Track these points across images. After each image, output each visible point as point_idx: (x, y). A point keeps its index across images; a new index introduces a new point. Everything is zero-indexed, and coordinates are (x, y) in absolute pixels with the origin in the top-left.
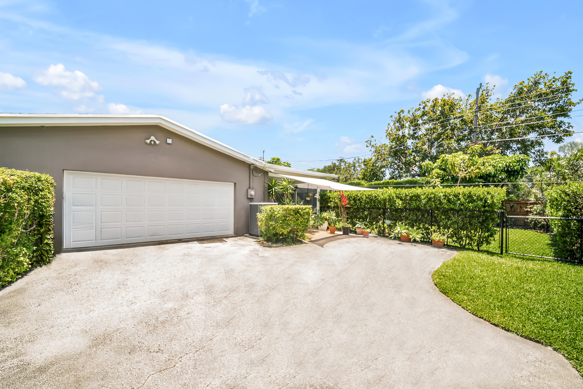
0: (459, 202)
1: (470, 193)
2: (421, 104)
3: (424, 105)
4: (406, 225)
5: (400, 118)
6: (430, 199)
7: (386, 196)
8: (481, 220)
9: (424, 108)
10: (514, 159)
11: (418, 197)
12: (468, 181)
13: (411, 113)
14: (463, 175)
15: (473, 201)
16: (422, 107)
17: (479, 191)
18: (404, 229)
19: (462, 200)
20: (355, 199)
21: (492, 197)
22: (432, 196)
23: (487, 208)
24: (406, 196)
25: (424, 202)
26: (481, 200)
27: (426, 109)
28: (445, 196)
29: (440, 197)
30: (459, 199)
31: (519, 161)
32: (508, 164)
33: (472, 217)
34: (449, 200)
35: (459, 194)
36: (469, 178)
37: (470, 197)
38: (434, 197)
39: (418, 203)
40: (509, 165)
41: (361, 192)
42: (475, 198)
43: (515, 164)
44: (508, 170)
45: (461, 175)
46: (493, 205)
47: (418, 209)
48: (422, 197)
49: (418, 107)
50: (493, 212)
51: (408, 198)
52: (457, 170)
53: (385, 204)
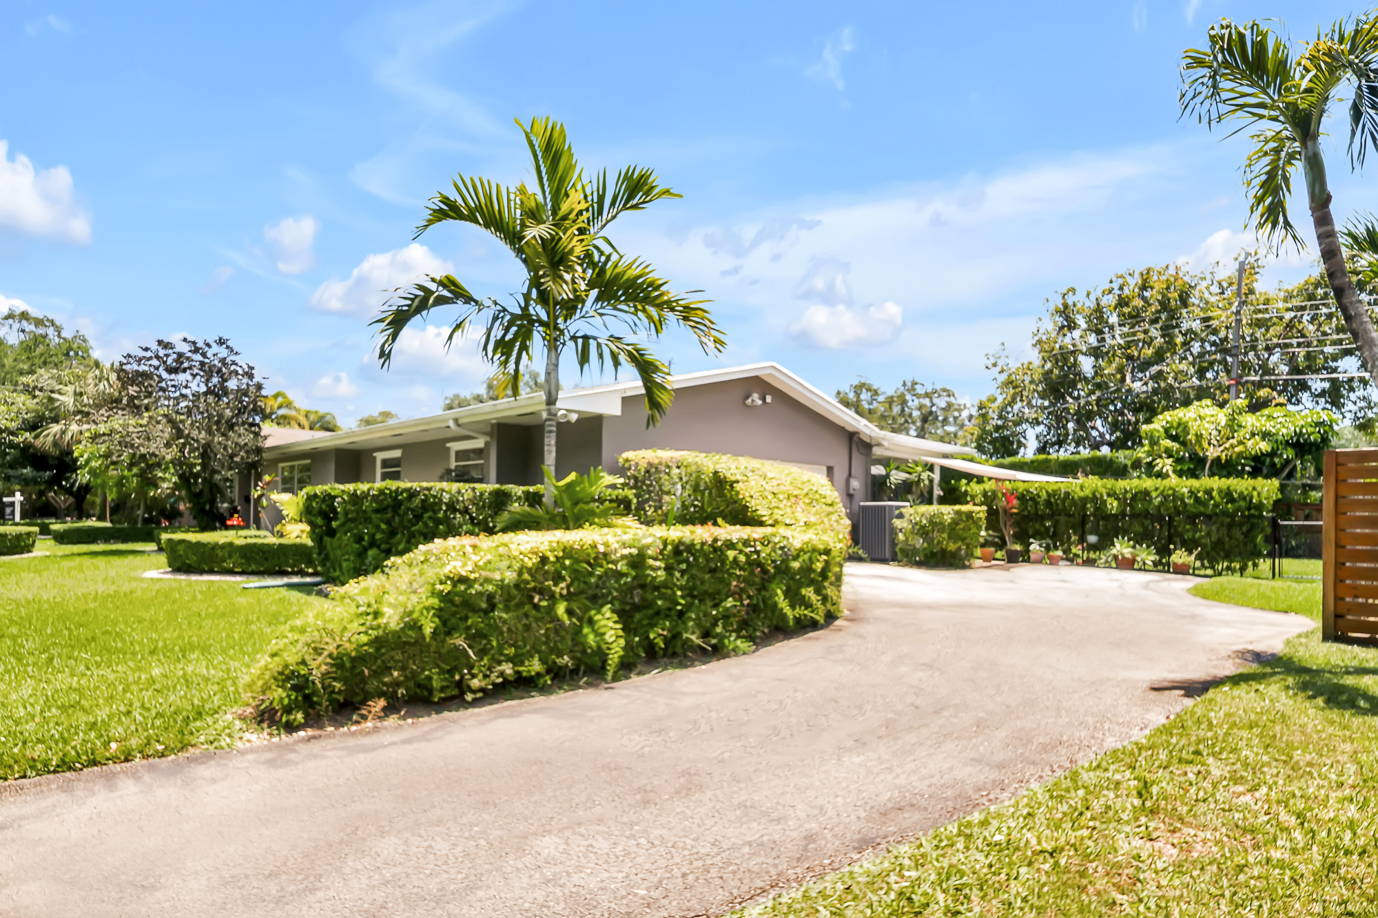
0: (1212, 502)
1: (1228, 488)
2: (1114, 279)
3: (1120, 281)
4: (1129, 540)
5: (1066, 306)
6: (1166, 497)
7: (1088, 492)
8: (1244, 529)
9: (1121, 288)
10: (1309, 420)
11: (1146, 493)
12: (1225, 468)
13: (1093, 298)
14: (1215, 455)
15: (1232, 500)
16: (1116, 286)
17: (1240, 485)
18: (1128, 547)
19: (1217, 498)
20: (1025, 498)
21: (1259, 494)
22: (1171, 492)
23: (1253, 511)
24: (1126, 491)
25: (1157, 501)
26: (1244, 498)
27: (1126, 291)
28: (1190, 491)
29: (1183, 494)
30: (1212, 498)
31: (1318, 424)
32: (1298, 430)
33: (1231, 526)
34: (1197, 500)
35: (1213, 489)
36: (1226, 460)
37: (1228, 494)
38: (1174, 495)
39: (1146, 504)
40: (1301, 432)
41: (1037, 485)
42: (1236, 496)
43: (1310, 430)
44: (1298, 440)
45: (1212, 453)
46: (1260, 506)
47: (1146, 514)
48: (1154, 494)
49: (1107, 286)
50: (1261, 516)
51: (1129, 496)
52: (1205, 445)
53: (1084, 506)
